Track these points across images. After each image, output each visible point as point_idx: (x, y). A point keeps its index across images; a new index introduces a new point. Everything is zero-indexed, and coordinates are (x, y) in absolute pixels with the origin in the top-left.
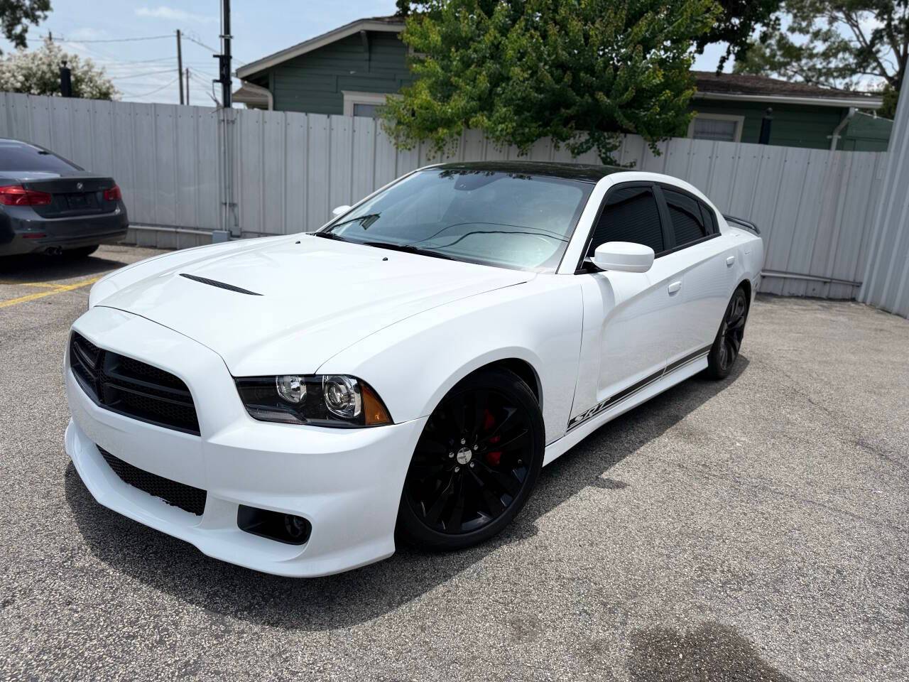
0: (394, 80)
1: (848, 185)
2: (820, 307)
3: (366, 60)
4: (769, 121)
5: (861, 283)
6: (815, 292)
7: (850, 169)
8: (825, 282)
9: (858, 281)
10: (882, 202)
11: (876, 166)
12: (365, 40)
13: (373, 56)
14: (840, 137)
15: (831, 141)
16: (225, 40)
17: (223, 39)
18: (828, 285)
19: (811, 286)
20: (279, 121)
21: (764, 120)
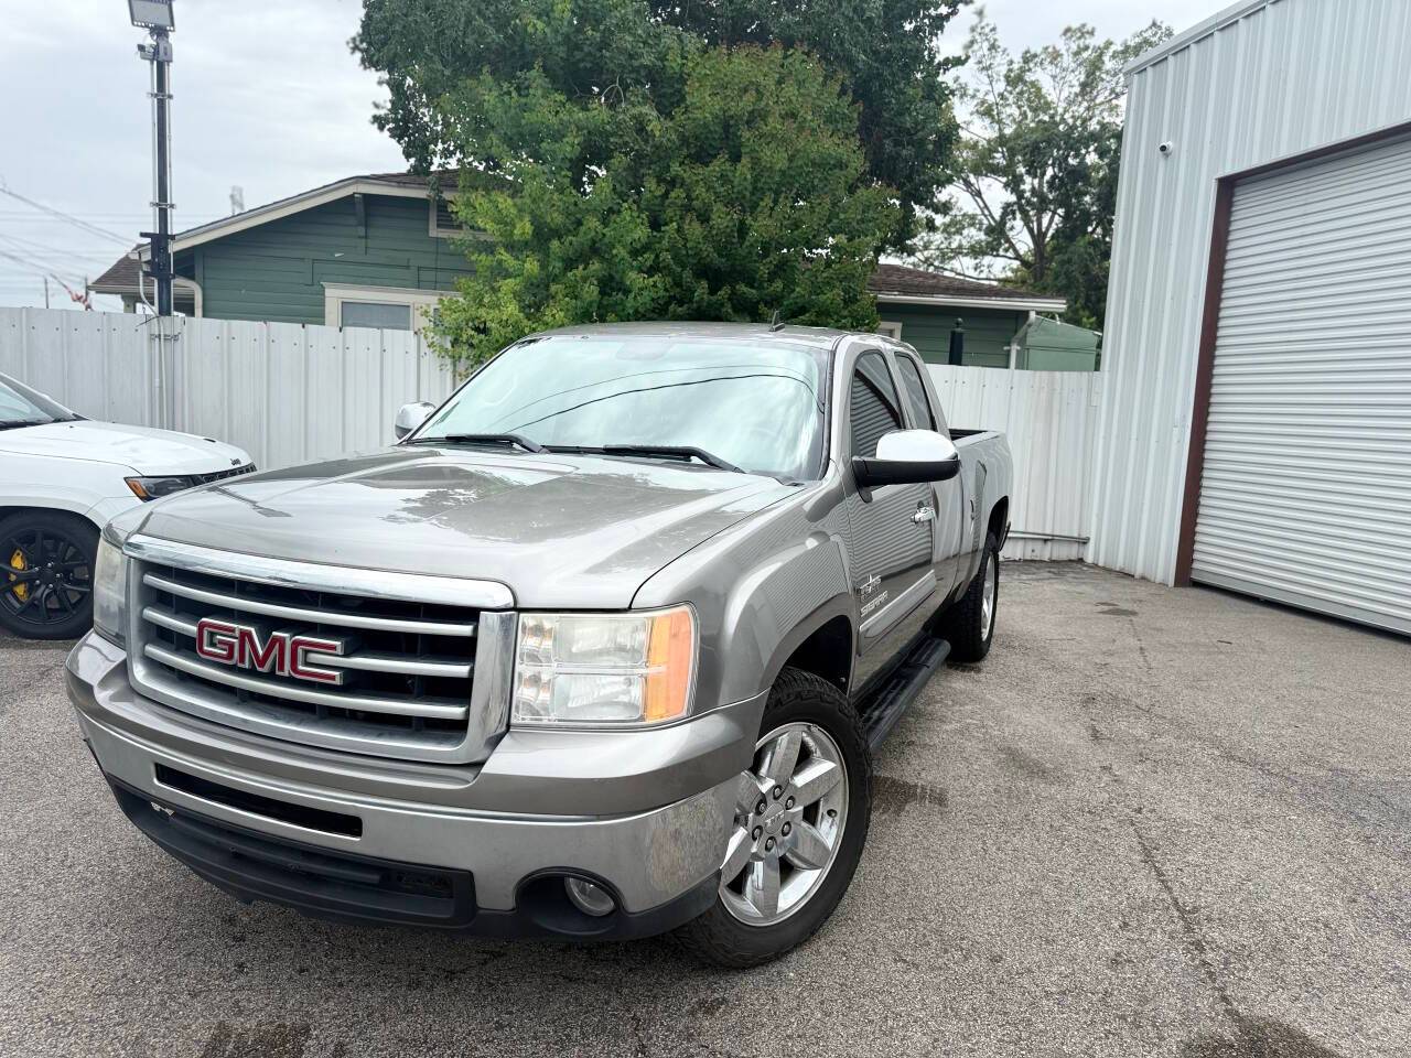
0: (408, 267)
1: (1060, 413)
2: (1050, 574)
3: (360, 237)
4: (961, 334)
5: (1088, 539)
6: (1034, 554)
7: (1061, 393)
8: (1046, 541)
9: (1084, 536)
10: (1102, 434)
11: (1090, 391)
12: (360, 208)
13: (372, 232)
14: (1019, 348)
15: (1008, 354)
16: (160, 209)
17: (157, 209)
18: (1049, 543)
19: (1030, 546)
20: (257, 338)
21: (953, 333)
